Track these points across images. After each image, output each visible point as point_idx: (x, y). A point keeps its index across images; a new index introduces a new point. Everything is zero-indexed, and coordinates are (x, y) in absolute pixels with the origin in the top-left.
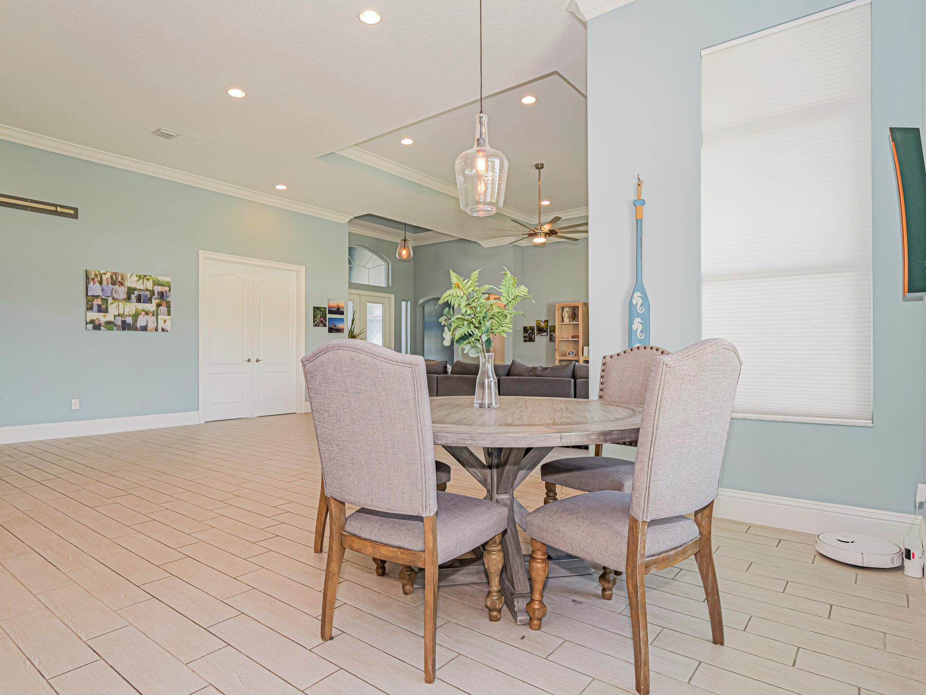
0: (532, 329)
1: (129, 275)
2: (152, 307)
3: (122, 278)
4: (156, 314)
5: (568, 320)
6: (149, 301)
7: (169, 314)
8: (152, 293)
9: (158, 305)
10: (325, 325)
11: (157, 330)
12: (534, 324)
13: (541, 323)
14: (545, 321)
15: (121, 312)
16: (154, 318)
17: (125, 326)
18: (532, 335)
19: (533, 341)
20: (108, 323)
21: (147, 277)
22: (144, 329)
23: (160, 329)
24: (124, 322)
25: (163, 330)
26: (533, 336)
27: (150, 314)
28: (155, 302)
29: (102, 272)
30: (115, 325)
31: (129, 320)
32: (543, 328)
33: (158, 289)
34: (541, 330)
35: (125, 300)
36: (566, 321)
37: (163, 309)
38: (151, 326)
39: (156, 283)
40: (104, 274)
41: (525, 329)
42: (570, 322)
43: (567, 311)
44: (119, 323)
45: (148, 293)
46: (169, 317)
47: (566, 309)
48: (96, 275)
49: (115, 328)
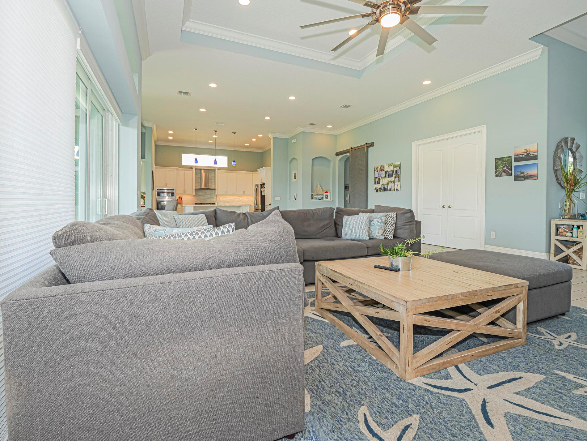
1: (386, 165)
2: (392, 179)
3: (384, 168)
4: (394, 182)
6: (392, 176)
7: (399, 182)
8: (393, 171)
9: (395, 177)
10: (509, 174)
11: (395, 190)
15: (383, 183)
16: (394, 184)
17: (385, 190)
20: (380, 188)
21: (391, 164)
22: (390, 190)
23: (396, 190)
24: (384, 187)
25: (397, 190)
27: (392, 183)
28: (394, 176)
29: (378, 166)
30: (382, 189)
31: (386, 186)
33: (395, 169)
35: (384, 177)
37: (397, 179)
38: (393, 189)
39: (395, 167)
40: (379, 167)
44: (383, 188)
45: (392, 172)
46: (399, 183)
48: (376, 168)
49: (382, 191)
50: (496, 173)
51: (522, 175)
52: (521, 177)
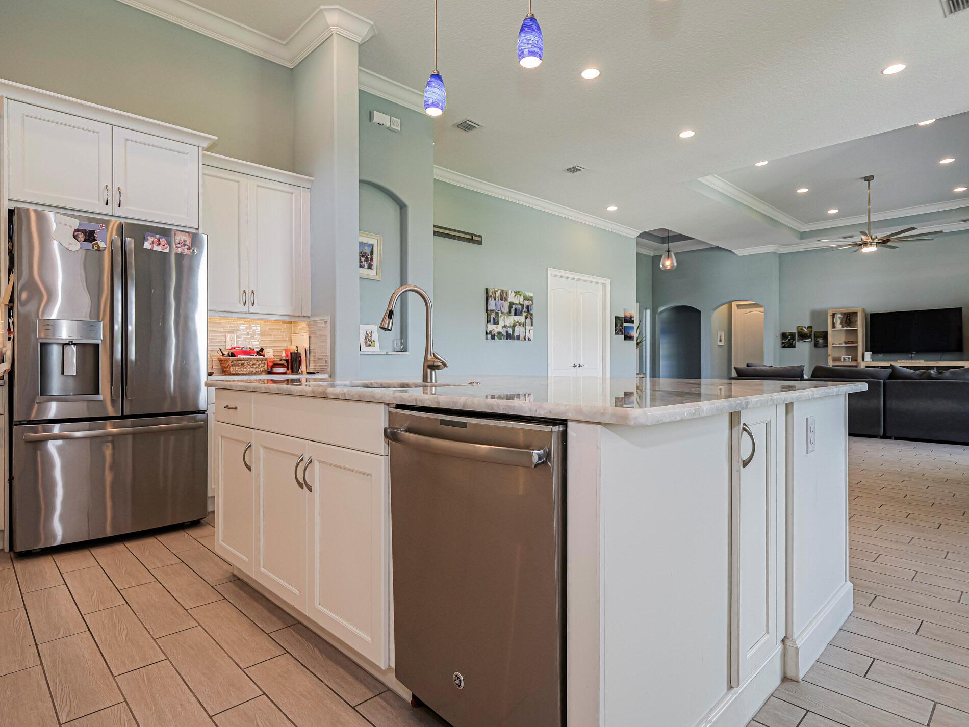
0: (792, 335)
1: (510, 291)
2: (521, 319)
3: (506, 295)
4: (524, 325)
5: (841, 326)
6: (520, 314)
7: (532, 326)
8: (522, 305)
9: (526, 317)
10: (622, 334)
11: (525, 339)
12: (794, 330)
13: (804, 329)
14: (808, 327)
15: (506, 324)
16: (523, 328)
17: (509, 336)
18: (792, 341)
19: (794, 347)
20: (499, 333)
21: (520, 293)
22: (518, 338)
23: (527, 339)
24: (507, 332)
25: (529, 339)
26: (794, 342)
27: (522, 325)
28: (524, 314)
29: (496, 289)
30: (503, 335)
31: (510, 331)
32: (807, 334)
33: (526, 303)
34: (803, 336)
35: (507, 313)
36: (839, 326)
37: (529, 320)
38: (522, 336)
39: (526, 298)
40: (497, 291)
41: (784, 336)
42: (843, 327)
43: (839, 317)
44: (504, 333)
45: (520, 306)
46: (532, 328)
47: (838, 316)
48: (492, 292)
49: (503, 338)
50: (615, 331)
51: (628, 335)
52: (628, 337)
